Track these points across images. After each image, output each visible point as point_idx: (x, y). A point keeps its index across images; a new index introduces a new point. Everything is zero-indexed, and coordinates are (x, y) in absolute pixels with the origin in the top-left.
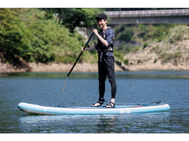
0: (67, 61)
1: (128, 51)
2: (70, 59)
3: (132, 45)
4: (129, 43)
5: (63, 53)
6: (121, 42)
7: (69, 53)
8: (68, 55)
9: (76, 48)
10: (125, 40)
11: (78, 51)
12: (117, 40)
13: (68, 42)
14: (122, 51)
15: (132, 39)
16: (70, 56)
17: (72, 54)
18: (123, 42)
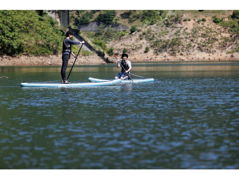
0: (39, 53)
3: (113, 29)
4: (110, 26)
5: (34, 42)
6: (98, 25)
7: (41, 42)
8: (39, 45)
9: (49, 36)
10: (104, 22)
11: (52, 39)
12: (93, 22)
13: (38, 28)
14: (100, 37)
15: (114, 21)
16: (43, 46)
18: (102, 25)
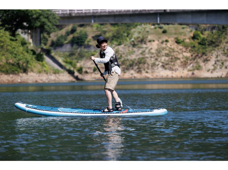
0: (9, 71)
1: (81, 56)
2: (13, 68)
3: (86, 50)
4: (83, 47)
5: (4, 61)
6: (72, 46)
7: (11, 61)
8: (10, 64)
9: (19, 55)
10: (77, 43)
11: (22, 58)
12: (67, 43)
13: (9, 48)
14: (74, 57)
15: (86, 43)
16: (13, 65)
17: (15, 62)
18: (75, 46)
